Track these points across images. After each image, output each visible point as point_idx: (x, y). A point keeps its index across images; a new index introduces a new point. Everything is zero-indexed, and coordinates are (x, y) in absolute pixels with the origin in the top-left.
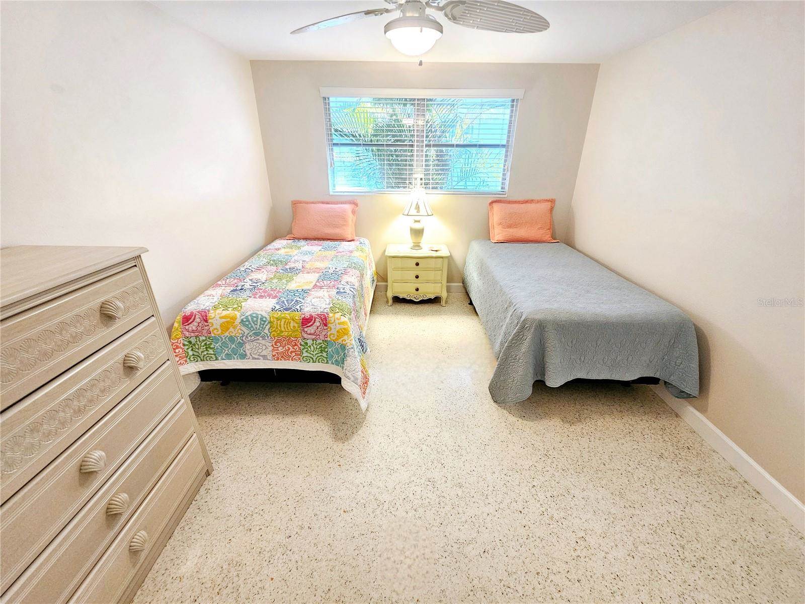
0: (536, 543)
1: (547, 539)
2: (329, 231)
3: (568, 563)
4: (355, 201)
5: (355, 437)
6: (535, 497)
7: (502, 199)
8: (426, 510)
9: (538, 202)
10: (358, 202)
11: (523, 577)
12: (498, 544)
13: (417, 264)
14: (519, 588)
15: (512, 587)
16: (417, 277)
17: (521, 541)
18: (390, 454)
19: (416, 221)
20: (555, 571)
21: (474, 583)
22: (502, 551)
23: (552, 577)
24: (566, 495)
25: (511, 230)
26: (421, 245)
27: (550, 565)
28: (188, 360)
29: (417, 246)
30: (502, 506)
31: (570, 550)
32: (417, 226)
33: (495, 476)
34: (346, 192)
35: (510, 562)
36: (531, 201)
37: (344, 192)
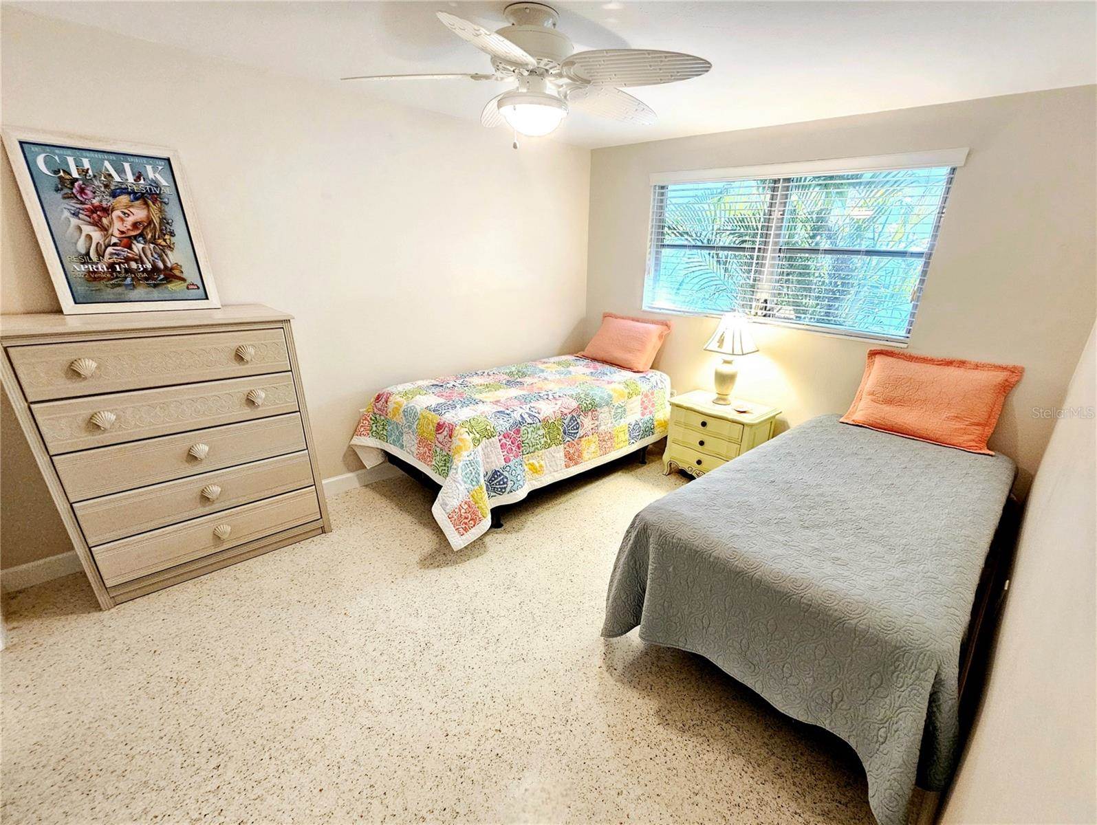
0: (413, 768)
1: (426, 776)
2: (619, 355)
3: (406, 812)
4: (668, 322)
5: (436, 571)
6: (484, 739)
7: (896, 351)
8: (388, 660)
9: (977, 367)
10: (673, 323)
11: (360, 774)
12: (387, 735)
13: (704, 424)
14: (343, 777)
15: (341, 770)
16: (702, 443)
17: (405, 753)
18: (435, 602)
19: (726, 362)
20: (385, 802)
21: (329, 738)
22: (380, 741)
23: (376, 802)
24: (515, 769)
25: (886, 408)
26: (729, 397)
27: (390, 794)
28: (370, 434)
29: (721, 399)
30: (442, 715)
31: (427, 806)
32: (726, 370)
33: (482, 689)
34: (663, 309)
35: (370, 755)
36: (962, 364)
37: (660, 309)
